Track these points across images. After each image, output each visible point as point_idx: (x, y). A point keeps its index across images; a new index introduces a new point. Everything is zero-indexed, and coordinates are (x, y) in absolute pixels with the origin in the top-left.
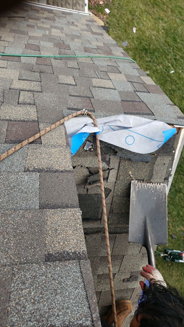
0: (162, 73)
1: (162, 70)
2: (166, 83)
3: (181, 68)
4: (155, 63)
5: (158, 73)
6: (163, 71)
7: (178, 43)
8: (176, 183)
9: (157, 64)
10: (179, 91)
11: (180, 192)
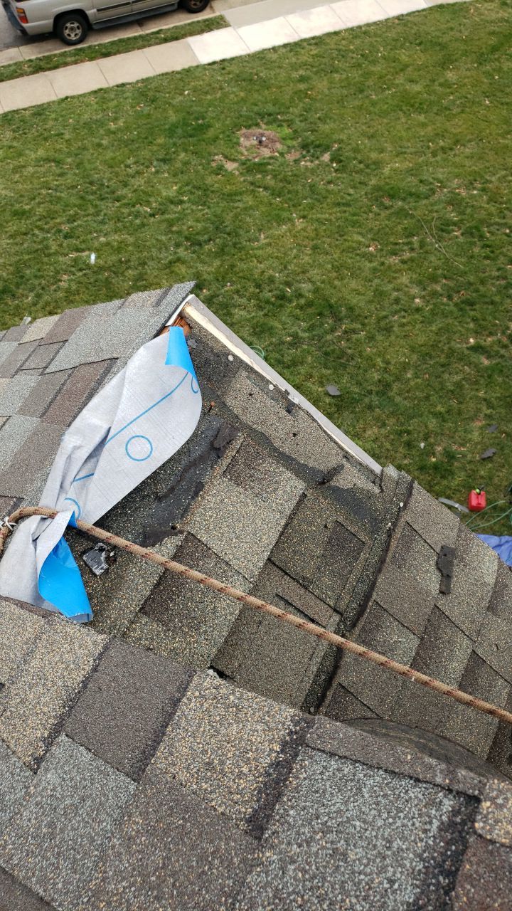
0: (82, 283)
1: (74, 280)
2: (112, 286)
3: (95, 235)
4: (48, 286)
5: (77, 291)
6: (79, 277)
7: (33, 212)
8: (361, 384)
9: (53, 284)
10: (146, 267)
11: (388, 386)
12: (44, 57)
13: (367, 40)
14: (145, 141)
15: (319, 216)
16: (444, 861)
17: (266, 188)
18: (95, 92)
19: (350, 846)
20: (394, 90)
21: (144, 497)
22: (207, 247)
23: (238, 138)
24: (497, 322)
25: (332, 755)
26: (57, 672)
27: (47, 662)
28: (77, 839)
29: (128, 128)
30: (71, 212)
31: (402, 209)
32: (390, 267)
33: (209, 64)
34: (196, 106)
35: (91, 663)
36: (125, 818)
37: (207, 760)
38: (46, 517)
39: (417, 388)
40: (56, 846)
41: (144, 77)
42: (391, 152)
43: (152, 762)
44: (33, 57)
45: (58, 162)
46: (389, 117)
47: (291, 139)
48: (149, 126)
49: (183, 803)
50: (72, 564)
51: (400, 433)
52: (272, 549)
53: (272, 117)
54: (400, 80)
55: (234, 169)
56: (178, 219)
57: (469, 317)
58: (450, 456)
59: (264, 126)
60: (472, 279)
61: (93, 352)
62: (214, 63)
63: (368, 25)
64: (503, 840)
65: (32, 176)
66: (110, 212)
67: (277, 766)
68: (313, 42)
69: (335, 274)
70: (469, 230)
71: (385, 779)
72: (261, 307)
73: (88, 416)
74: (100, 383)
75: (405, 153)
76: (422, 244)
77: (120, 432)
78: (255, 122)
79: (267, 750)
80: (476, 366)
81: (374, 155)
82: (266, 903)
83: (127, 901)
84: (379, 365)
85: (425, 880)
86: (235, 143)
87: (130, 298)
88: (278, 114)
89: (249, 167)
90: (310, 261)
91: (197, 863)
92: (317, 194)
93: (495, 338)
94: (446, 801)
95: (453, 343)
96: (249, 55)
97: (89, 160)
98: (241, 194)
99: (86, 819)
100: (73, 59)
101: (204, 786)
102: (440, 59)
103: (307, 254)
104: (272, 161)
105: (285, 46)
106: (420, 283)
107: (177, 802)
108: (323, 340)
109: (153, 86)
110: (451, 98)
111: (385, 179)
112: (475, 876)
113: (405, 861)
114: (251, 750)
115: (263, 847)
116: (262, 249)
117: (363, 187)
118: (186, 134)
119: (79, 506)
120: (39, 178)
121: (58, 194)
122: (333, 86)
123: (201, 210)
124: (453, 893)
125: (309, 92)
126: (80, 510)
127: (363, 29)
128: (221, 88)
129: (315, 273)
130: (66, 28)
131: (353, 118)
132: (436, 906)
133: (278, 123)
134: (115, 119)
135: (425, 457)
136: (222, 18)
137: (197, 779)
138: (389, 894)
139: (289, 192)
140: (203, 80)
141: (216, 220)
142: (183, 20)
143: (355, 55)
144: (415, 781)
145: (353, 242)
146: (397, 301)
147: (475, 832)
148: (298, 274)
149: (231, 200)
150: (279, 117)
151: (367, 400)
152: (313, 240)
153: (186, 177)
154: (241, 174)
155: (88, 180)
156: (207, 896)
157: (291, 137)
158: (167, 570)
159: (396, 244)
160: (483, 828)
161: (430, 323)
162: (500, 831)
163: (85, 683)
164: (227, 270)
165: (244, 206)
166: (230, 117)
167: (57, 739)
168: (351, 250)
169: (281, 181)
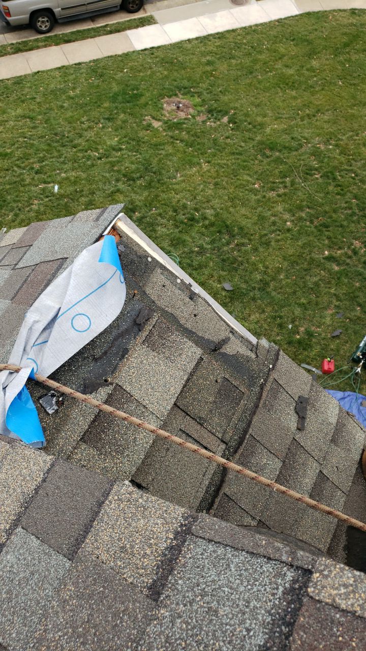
0: (48, 206)
1: (43, 204)
2: (69, 209)
3: (58, 171)
4: (23, 208)
5: (45, 212)
6: (46, 202)
7: (13, 154)
8: (248, 283)
9: (27, 206)
10: (95, 195)
11: (267, 284)
12: (22, 41)
13: (256, 36)
14: (95, 105)
15: (219, 161)
16: (286, 615)
17: (182, 141)
18: (59, 68)
19: (220, 605)
20: (274, 73)
21: (85, 358)
22: (138, 182)
23: (162, 105)
24: (345, 240)
25: (210, 541)
26: (17, 482)
27: (10, 476)
28: (27, 602)
29: (82, 95)
30: (41, 155)
31: (278, 158)
32: (269, 199)
33: (142, 50)
34: (132, 80)
35: (42, 476)
36: (62, 587)
37: (122, 545)
38: (13, 371)
39: (287, 286)
40: (12, 607)
41: (95, 58)
42: (272, 116)
43: (83, 546)
44: (14, 42)
45: (32, 119)
46: (270, 92)
47: (201, 106)
48: (98, 94)
49: (104, 575)
50: (31, 405)
51: (275, 318)
52: (178, 397)
53: (187, 90)
54: (279, 65)
55: (159, 127)
56: (118, 162)
57: (325, 236)
58: (310, 334)
59: (181, 96)
60: (327, 208)
61: (50, 253)
62: (146, 50)
63: (256, 25)
64: (327, 600)
65: (13, 128)
66: (69, 156)
67: (171, 549)
68: (217, 36)
69: (230, 204)
70: (326, 174)
71: (247, 558)
72: (177, 226)
73: (44, 299)
74: (54, 276)
75: (281, 118)
76: (293, 183)
77: (67, 311)
78: (174, 93)
79: (164, 537)
80: (330, 271)
81: (259, 119)
82: (160, 646)
83: (62, 646)
84: (261, 269)
85: (272, 628)
86: (160, 108)
87: (78, 216)
88: (191, 87)
89: (170, 125)
90: (213, 194)
91: (112, 618)
92: (218, 146)
93: (342, 251)
94: (289, 574)
95: (313, 255)
96: (171, 44)
97: (54, 117)
98: (164, 145)
99: (34, 588)
100: (43, 44)
101: (119, 563)
102: (307, 51)
103: (210, 189)
104: (186, 121)
105: (197, 39)
106: (290, 211)
107: (99, 575)
108: (221, 251)
109: (102, 64)
110: (315, 79)
111: (267, 136)
112: (307, 625)
113: (258, 616)
114: (153, 538)
115: (159, 606)
116: (179, 184)
117: (252, 141)
118: (125, 101)
119: (37, 364)
120: (18, 130)
121: (31, 141)
122: (231, 68)
123: (135, 156)
124: (291, 638)
125: (214, 73)
126: (37, 366)
127: (253, 28)
128: (151, 68)
129: (216, 202)
130: (39, 21)
131: (245, 92)
132: (279, 647)
133: (191, 94)
134: (74, 89)
135: (292, 335)
136: (152, 17)
137: (114, 558)
138: (247, 639)
139: (198, 144)
140: (138, 62)
141: (145, 162)
142: (123, 18)
143: (247, 47)
144: (268, 559)
145: (243, 181)
146: (274, 223)
147: (308, 595)
148: (204, 203)
149: (157, 148)
150: (192, 90)
151: (251, 294)
152: (215, 179)
153: (124, 132)
154: (164, 130)
155: (53, 132)
156: (118, 642)
157: (201, 104)
158: (100, 411)
159: (274, 183)
160: (313, 592)
161: (297, 240)
162: (325, 593)
163: (36, 491)
164: (153, 198)
165: (166, 153)
166: (156, 89)
167: (15, 531)
168: (242, 186)
169: (193, 136)
